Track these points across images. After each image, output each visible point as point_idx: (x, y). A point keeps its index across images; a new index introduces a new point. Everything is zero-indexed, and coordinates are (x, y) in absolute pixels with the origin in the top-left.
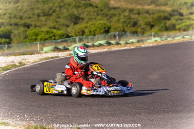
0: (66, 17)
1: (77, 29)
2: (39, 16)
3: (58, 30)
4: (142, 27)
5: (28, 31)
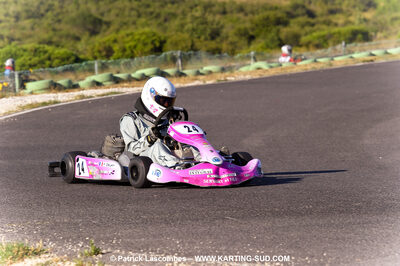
0: (73, 21)
1: (97, 44)
2: (18, 18)
3: (58, 46)
4: (230, 39)
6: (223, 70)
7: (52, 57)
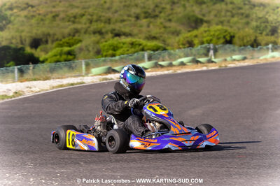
0: (178, 21)
2: (137, 18)
5: (102, 43)
6: (245, 59)
7: (145, 48)
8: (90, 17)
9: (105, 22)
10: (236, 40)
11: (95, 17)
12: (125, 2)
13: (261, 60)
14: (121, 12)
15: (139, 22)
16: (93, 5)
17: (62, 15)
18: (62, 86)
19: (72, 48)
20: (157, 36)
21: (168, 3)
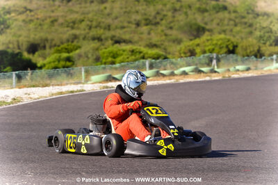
0: (180, 28)
2: (138, 25)
5: (101, 50)
6: (248, 69)
7: (146, 56)
8: (89, 23)
9: (105, 29)
10: (239, 50)
11: (94, 24)
12: (126, 8)
13: (266, 71)
14: (121, 19)
15: (139, 28)
16: (93, 11)
17: (61, 20)
18: (61, 93)
19: (71, 54)
20: (158, 43)
21: (169, 10)
